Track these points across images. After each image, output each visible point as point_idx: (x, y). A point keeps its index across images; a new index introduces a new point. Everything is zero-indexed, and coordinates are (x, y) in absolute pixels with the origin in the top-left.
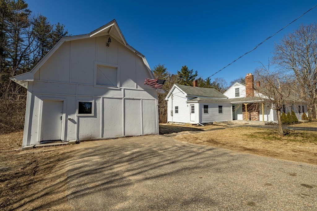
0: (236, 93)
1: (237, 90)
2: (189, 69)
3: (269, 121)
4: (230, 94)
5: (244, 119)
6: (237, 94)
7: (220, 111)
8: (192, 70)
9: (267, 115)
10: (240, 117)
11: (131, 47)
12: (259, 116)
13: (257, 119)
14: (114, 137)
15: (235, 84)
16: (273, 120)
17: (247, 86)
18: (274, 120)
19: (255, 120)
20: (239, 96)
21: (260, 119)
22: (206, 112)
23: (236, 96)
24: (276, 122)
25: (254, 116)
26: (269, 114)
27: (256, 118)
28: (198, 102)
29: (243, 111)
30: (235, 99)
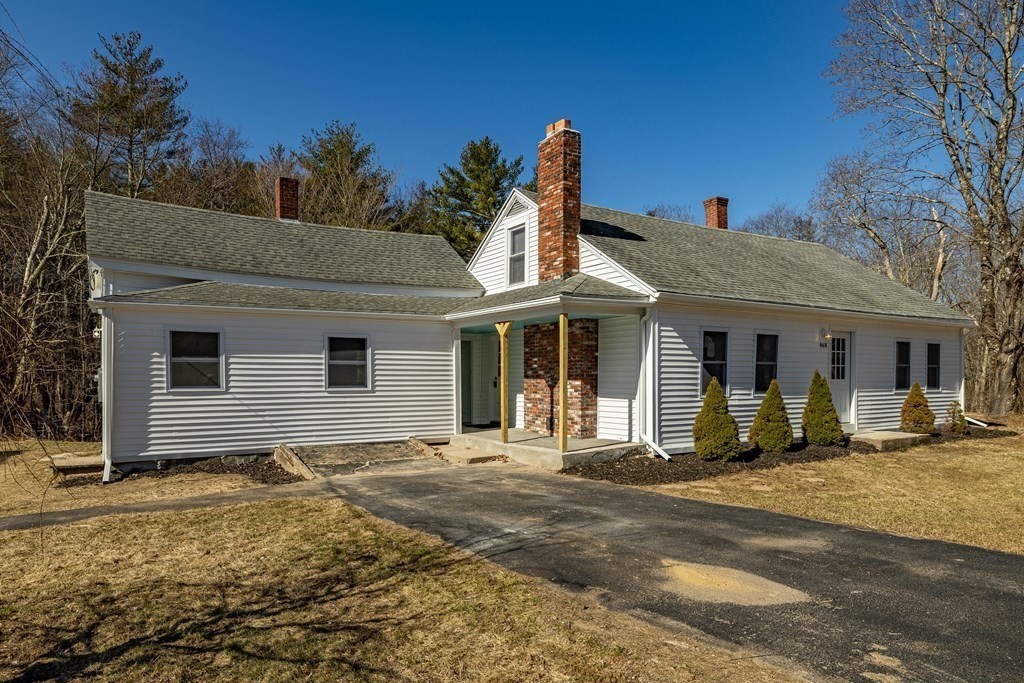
1: (519, 237)
2: (507, 157)
3: (635, 440)
4: (492, 268)
5: (528, 424)
6: (518, 265)
8: (518, 163)
9: (625, 403)
16: (648, 434)
17: (544, 205)
21: (600, 425)
23: (513, 281)
29: (526, 376)
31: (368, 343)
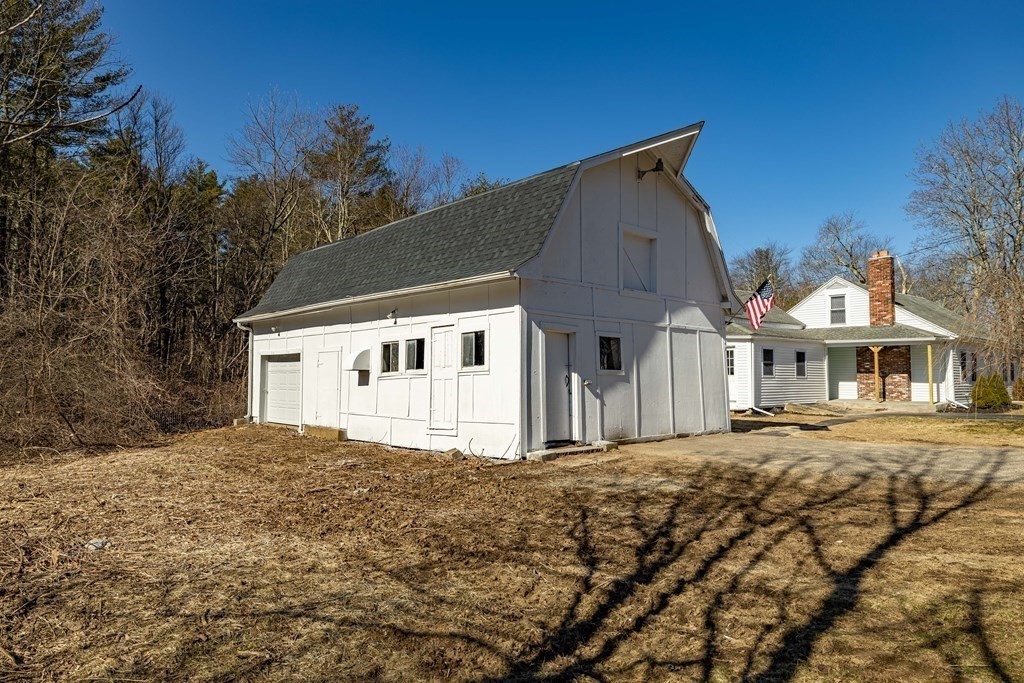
0: (832, 312)
1: (838, 299)
3: (943, 400)
4: (812, 314)
5: (861, 396)
6: (838, 314)
7: (801, 372)
9: (935, 385)
10: (848, 390)
11: (686, 182)
12: (909, 386)
13: (905, 396)
14: (657, 435)
15: (830, 283)
16: (952, 398)
17: (874, 289)
18: (957, 398)
19: (897, 397)
20: (844, 321)
21: (912, 395)
22: (769, 371)
23: (832, 322)
24: (961, 405)
25: (897, 385)
26: (943, 379)
27: (902, 393)
28: (751, 340)
29: (859, 372)
30: (832, 330)
31: (806, 356)
